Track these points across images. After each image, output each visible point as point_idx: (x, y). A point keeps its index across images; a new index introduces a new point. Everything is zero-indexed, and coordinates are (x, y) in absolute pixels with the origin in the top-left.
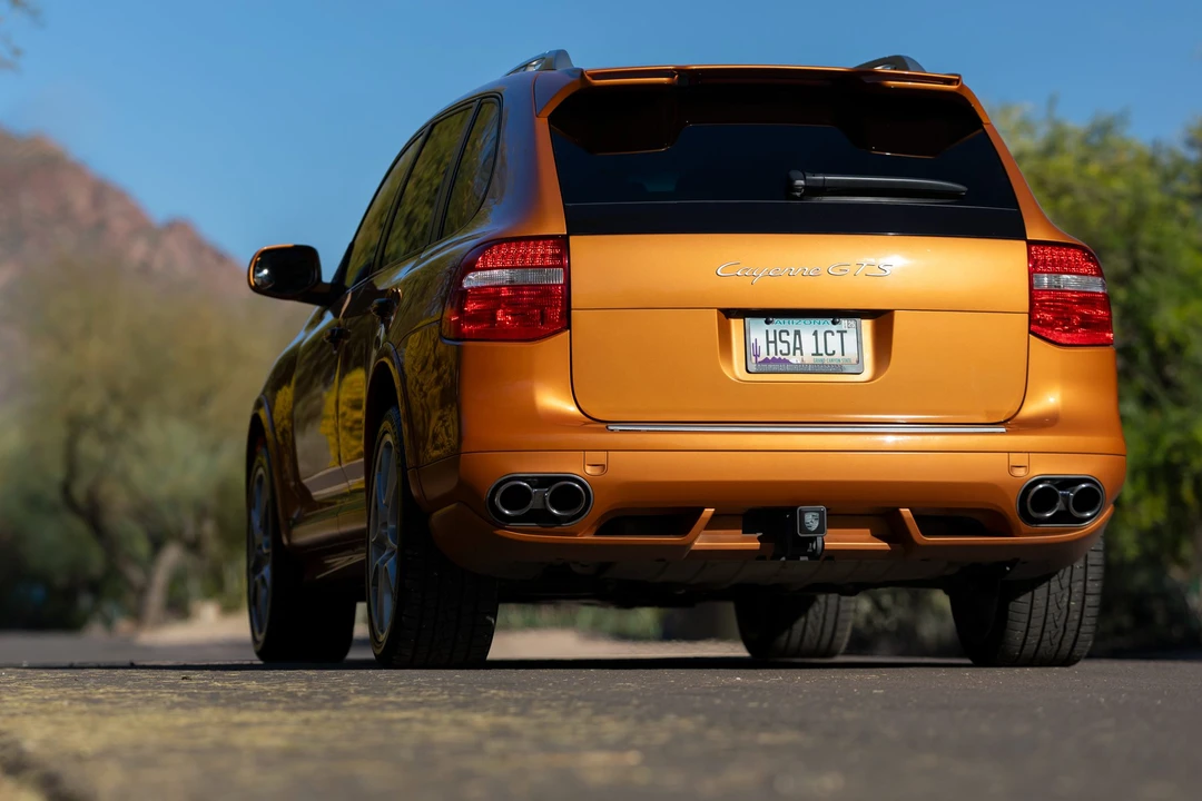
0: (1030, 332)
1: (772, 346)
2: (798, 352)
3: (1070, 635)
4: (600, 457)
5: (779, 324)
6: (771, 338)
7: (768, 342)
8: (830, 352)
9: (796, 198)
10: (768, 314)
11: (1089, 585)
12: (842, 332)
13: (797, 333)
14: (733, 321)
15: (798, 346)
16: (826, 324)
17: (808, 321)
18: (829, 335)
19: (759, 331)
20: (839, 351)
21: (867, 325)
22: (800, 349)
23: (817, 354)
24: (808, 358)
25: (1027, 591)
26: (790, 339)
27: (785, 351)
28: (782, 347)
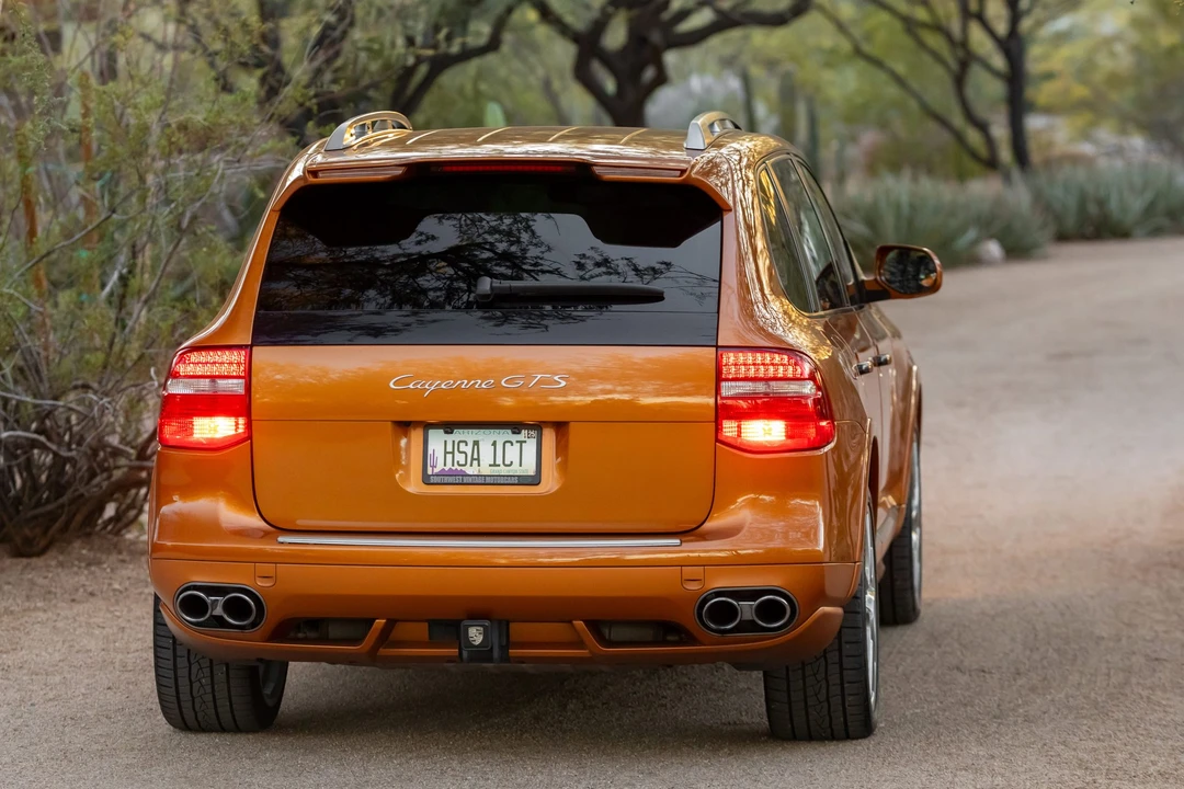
0: (718, 441)
1: (449, 457)
2: (475, 463)
4: (268, 569)
5: (459, 435)
6: (449, 449)
7: (446, 453)
8: (507, 462)
12: (521, 442)
13: (476, 443)
14: (413, 433)
15: (476, 456)
16: (507, 435)
17: (487, 431)
18: (508, 445)
19: (437, 441)
20: (516, 462)
21: (548, 435)
22: (478, 459)
23: (495, 465)
24: (486, 470)
26: (468, 449)
27: (462, 462)
28: (460, 458)
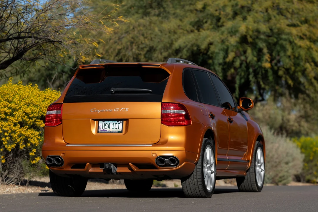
0: (161, 123)
1: (103, 127)
2: (109, 128)
3: (198, 191)
4: (64, 152)
5: (106, 122)
6: (104, 125)
7: (103, 126)
8: (116, 128)
9: (113, 94)
10: (103, 120)
11: (198, 179)
13: (109, 124)
14: (96, 121)
16: (116, 122)
18: (116, 124)
19: (101, 124)
20: (118, 128)
21: (125, 122)
22: (110, 127)
23: (113, 129)
24: (111, 130)
25: (184, 181)
26: (108, 125)
27: (106, 128)
28: (106, 127)
